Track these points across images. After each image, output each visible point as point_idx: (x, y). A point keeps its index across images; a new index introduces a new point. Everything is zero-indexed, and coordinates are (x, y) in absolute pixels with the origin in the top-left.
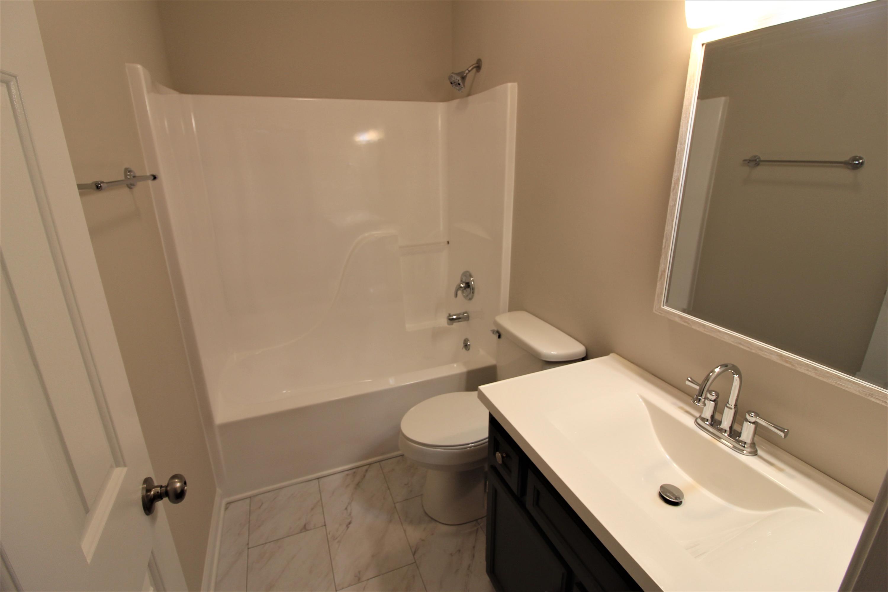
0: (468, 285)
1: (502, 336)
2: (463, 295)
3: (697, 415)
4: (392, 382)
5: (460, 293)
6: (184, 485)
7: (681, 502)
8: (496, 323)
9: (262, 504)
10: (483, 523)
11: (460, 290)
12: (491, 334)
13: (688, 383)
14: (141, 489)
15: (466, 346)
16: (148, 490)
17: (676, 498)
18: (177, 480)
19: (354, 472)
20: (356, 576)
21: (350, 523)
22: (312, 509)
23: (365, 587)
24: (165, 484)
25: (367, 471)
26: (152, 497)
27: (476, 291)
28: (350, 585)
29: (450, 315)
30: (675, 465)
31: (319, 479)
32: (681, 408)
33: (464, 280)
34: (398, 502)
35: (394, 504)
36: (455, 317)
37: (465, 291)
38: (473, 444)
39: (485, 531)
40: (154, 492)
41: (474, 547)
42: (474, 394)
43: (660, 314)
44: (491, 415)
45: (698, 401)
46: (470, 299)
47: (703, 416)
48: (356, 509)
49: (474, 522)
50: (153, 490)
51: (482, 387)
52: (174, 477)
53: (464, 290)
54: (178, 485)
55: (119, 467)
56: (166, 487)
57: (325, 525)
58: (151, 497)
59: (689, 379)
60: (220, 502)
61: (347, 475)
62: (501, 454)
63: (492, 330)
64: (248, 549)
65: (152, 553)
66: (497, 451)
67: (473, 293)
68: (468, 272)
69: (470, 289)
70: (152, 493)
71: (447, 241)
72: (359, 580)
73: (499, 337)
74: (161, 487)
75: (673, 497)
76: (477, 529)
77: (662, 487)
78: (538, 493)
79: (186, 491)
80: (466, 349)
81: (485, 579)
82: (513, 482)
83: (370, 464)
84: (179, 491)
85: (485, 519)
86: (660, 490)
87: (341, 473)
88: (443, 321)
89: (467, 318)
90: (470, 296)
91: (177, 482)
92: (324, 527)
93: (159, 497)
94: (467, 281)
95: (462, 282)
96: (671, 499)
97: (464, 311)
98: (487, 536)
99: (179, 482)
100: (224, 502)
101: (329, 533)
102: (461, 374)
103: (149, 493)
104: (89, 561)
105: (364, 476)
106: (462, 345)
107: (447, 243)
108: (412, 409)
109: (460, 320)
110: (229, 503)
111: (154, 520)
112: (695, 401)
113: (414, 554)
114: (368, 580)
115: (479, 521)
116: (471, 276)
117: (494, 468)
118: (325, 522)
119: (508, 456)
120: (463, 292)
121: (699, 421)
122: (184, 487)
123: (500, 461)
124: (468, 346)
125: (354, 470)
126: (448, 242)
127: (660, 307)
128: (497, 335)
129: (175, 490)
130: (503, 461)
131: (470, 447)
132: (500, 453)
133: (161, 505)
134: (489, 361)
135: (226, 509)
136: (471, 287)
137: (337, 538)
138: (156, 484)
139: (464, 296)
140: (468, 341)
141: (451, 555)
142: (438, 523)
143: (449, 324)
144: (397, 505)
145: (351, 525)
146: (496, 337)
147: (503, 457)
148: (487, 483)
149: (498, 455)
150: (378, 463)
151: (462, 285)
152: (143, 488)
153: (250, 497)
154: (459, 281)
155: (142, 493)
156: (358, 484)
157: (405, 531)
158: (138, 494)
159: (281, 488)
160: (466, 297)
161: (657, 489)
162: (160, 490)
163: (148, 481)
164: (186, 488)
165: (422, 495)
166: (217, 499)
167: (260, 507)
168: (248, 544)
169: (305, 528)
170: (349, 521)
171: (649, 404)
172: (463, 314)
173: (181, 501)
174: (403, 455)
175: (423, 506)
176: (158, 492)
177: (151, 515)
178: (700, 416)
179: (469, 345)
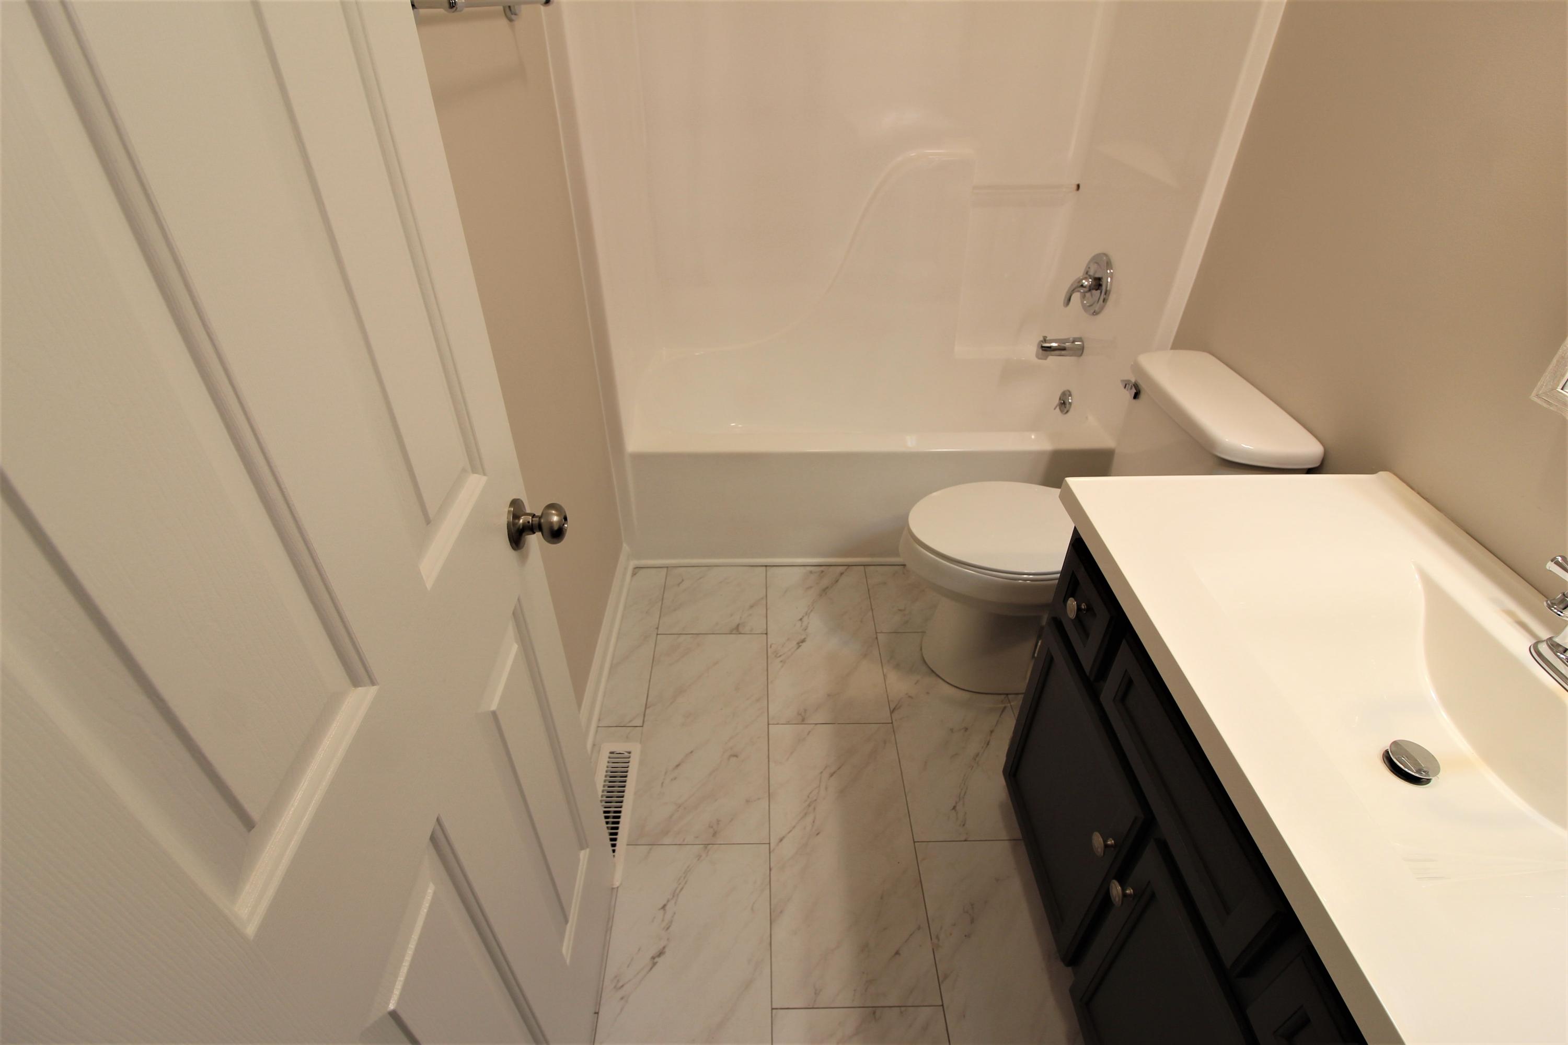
0: (1098, 284)
1: (1143, 396)
2: (1082, 303)
3: (1544, 634)
4: (911, 443)
5: (1076, 297)
6: (563, 520)
7: (1428, 781)
8: (1137, 368)
9: (683, 580)
10: (1017, 703)
11: (1079, 291)
12: (1122, 387)
13: (1551, 566)
14: (507, 513)
15: (1064, 405)
16: (516, 516)
17: (1419, 771)
18: (554, 512)
19: (822, 572)
20: (799, 714)
21: (803, 641)
22: (752, 607)
23: (809, 732)
24: (538, 513)
25: (842, 574)
26: (521, 527)
27: (1112, 297)
28: (788, 723)
29: (1045, 340)
30: (1443, 714)
31: (768, 568)
32: (1510, 613)
33: (1091, 273)
34: (882, 632)
35: (876, 633)
36: (1054, 345)
37: (1088, 295)
38: (1031, 576)
39: (1016, 716)
40: (523, 521)
41: (992, 732)
42: (1054, 493)
43: (1545, 405)
44: (1076, 534)
45: (1562, 606)
46: (1095, 313)
47: (1557, 640)
48: (816, 624)
49: (1003, 697)
50: (523, 517)
51: (1072, 481)
52: (551, 506)
53: (1087, 292)
54: (555, 519)
55: (476, 473)
56: (540, 518)
57: (766, 634)
58: (520, 525)
59: (1560, 559)
60: (626, 562)
61: (811, 572)
62: (1077, 603)
63: (1122, 381)
64: (657, 634)
65: (519, 599)
66: (1073, 595)
67: (1104, 300)
68: (1105, 255)
69: (1101, 292)
70: (521, 521)
71: (1077, 183)
72: (803, 721)
73: (1136, 396)
74: (534, 516)
75: (1414, 767)
76: (1005, 708)
77: (1395, 743)
78: (1130, 683)
79: (566, 530)
80: (1061, 411)
81: (1000, 781)
82: (1088, 653)
83: (849, 566)
84: (556, 528)
85: (1021, 697)
86: (1390, 746)
87: (802, 568)
88: (1030, 350)
89: (1079, 351)
90: (1097, 307)
91: (554, 514)
92: (765, 635)
93: (531, 528)
94: (1097, 276)
95: (1087, 275)
96: (1406, 770)
97: (1077, 335)
98: (1018, 721)
99: (557, 515)
100: (633, 563)
101: (771, 647)
102: (1040, 454)
103: (517, 521)
104: (429, 585)
105: (837, 581)
106: (1056, 401)
107: (1075, 187)
108: (935, 494)
109: (1063, 352)
110: (637, 568)
111: (523, 559)
112: (1553, 604)
113: (892, 712)
114: (816, 724)
115: (1010, 696)
116: (1109, 265)
117: (1058, 624)
118: (767, 632)
119: (1090, 609)
120: (1083, 297)
121: (1544, 649)
122: (563, 525)
123: (1072, 614)
124: (1068, 405)
125: (822, 568)
126: (1078, 186)
127: (1554, 389)
128: (1134, 391)
129: (551, 523)
130: (1077, 616)
131: (1026, 580)
132: (1076, 600)
133: (534, 540)
134: (1103, 440)
135: (634, 574)
136: (1104, 287)
137: (780, 656)
138: (528, 511)
139: (1083, 305)
140: (1070, 395)
141: (952, 730)
142: (941, 681)
143: (1038, 357)
144: (880, 636)
145: (804, 645)
146: (1128, 394)
147: (1079, 609)
148: (1039, 644)
149: (1072, 603)
150: (863, 567)
151: (1085, 283)
152: (509, 512)
153: (667, 567)
154: (1080, 273)
155: (507, 518)
156: (825, 590)
157: (885, 676)
158: (503, 519)
159: (709, 566)
160: (1086, 308)
161: (1386, 745)
162: (532, 521)
163: (516, 504)
164: (566, 526)
165: (924, 632)
166: (622, 558)
167: (679, 585)
168: (657, 628)
169: (737, 630)
170: (803, 637)
171: (1433, 590)
172: (1073, 342)
173: (560, 542)
174: (904, 565)
175: (921, 649)
176: (529, 522)
177: (519, 551)
178: (1550, 639)
179: (1070, 404)
